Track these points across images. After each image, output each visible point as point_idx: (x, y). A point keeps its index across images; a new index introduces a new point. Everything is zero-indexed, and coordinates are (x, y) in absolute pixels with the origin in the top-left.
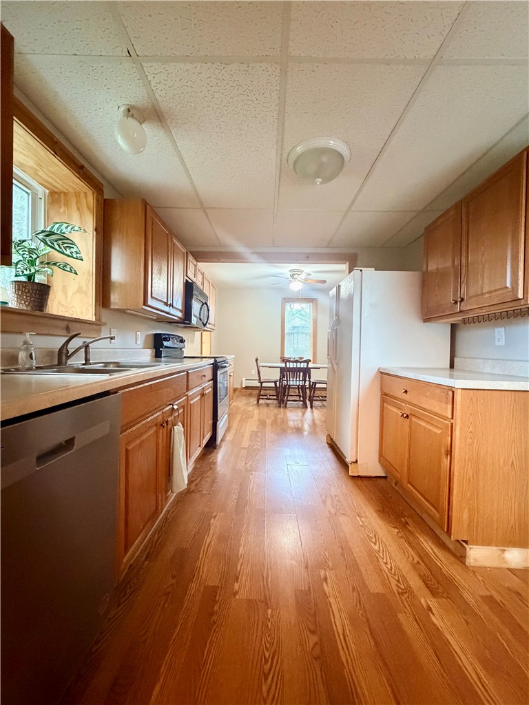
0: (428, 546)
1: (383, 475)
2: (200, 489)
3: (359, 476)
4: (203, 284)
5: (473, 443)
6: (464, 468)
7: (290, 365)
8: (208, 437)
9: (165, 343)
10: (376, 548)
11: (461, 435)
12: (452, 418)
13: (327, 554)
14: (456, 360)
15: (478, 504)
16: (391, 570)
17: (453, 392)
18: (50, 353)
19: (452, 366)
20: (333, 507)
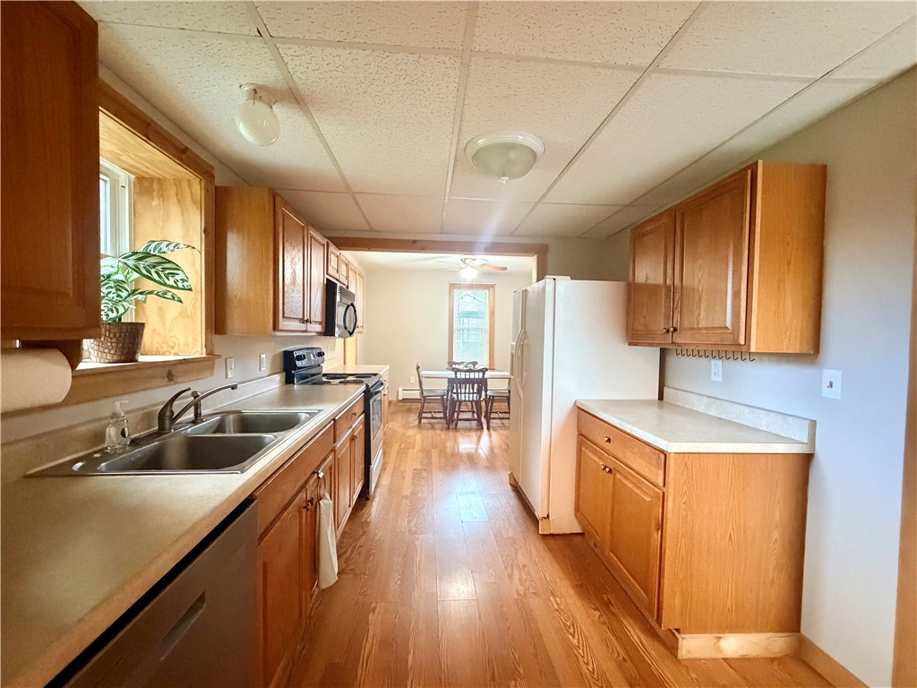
0: (636, 634)
1: (580, 531)
2: (352, 567)
3: (551, 534)
4: (347, 278)
5: (687, 516)
6: (677, 545)
7: (461, 375)
8: (359, 488)
9: (299, 364)
10: (575, 642)
11: (673, 508)
12: (664, 486)
13: (516, 655)
14: (666, 390)
15: (691, 587)
16: (593, 673)
17: (665, 455)
18: (147, 417)
19: (661, 397)
20: (521, 585)
